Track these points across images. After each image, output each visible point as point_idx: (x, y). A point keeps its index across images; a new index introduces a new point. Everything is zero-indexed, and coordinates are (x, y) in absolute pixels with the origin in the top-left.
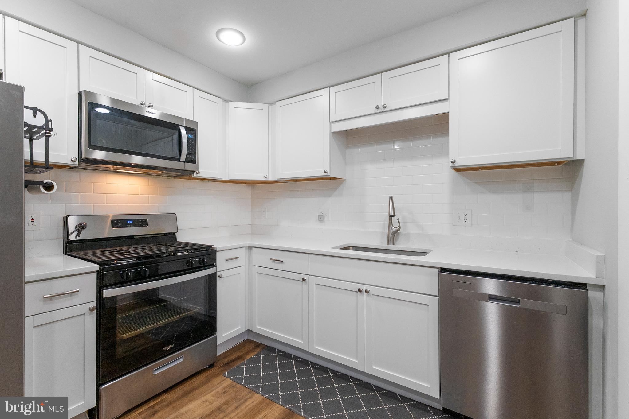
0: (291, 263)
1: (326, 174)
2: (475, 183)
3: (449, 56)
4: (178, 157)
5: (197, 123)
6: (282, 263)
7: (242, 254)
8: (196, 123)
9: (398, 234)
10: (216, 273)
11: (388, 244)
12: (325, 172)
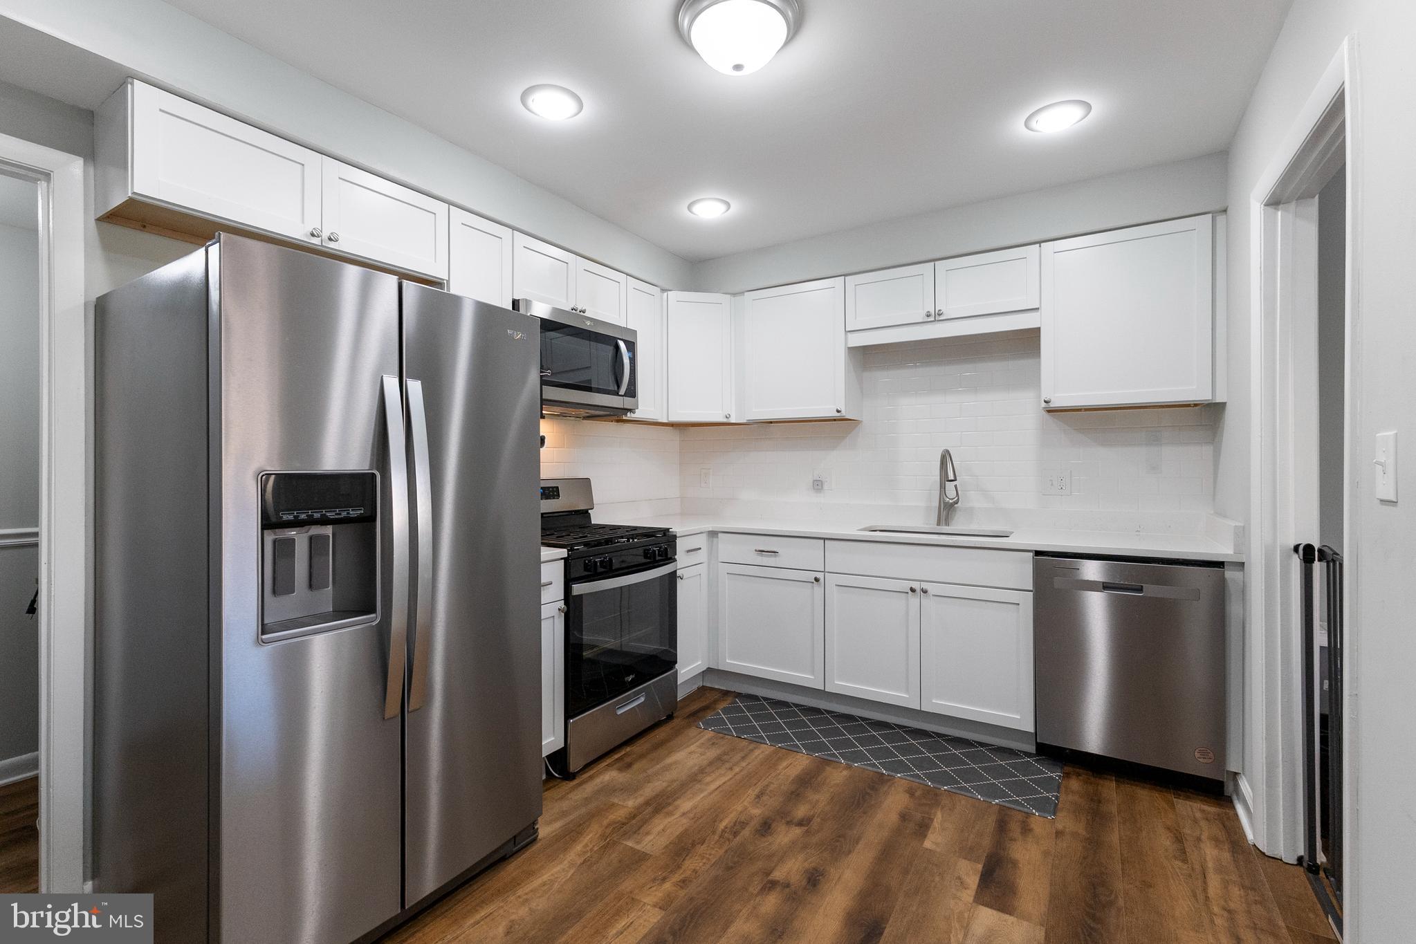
0: (790, 554)
1: (839, 414)
2: (1075, 429)
3: (1040, 246)
4: (616, 389)
6: (775, 557)
7: (701, 541)
8: (634, 332)
9: (955, 510)
10: (675, 571)
11: (939, 524)
12: (838, 411)
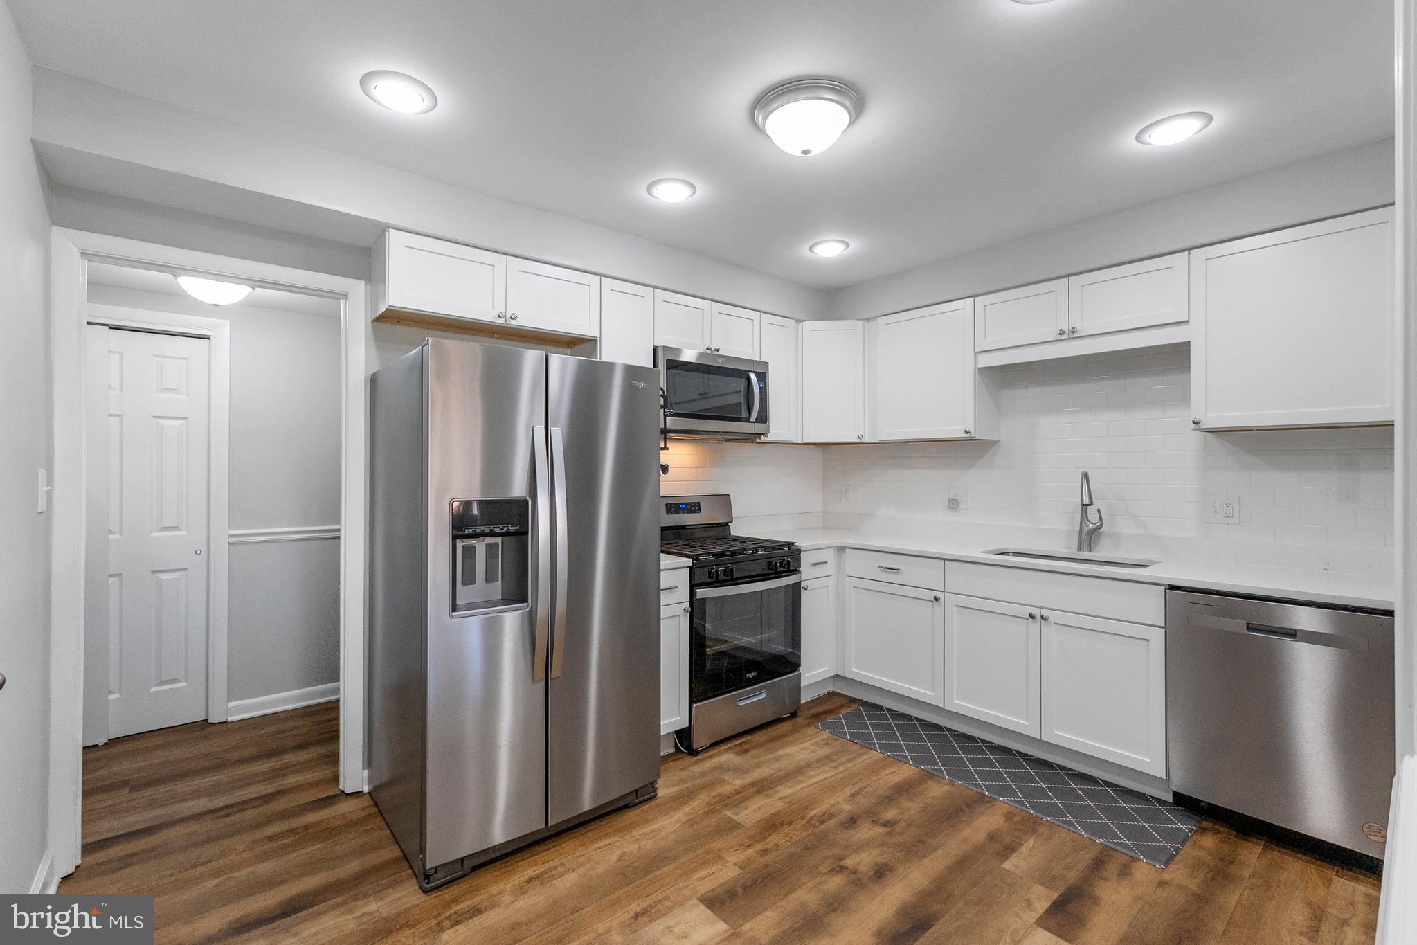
0: (912, 572)
1: (968, 435)
2: (1248, 451)
3: (1189, 254)
4: (747, 416)
5: (766, 364)
6: (898, 573)
7: (829, 556)
9: (1099, 535)
10: (800, 582)
11: (1079, 549)
12: (967, 432)
